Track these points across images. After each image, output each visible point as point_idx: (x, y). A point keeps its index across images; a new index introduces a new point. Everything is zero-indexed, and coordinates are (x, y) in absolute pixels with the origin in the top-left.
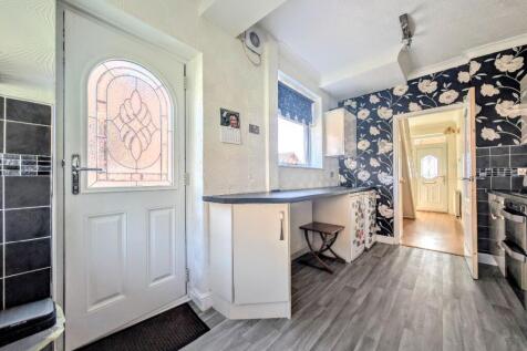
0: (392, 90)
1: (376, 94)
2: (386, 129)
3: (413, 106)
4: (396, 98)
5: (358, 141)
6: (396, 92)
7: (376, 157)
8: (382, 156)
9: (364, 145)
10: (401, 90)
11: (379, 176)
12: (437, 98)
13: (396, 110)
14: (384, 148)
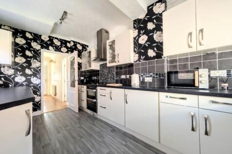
0: (41, 36)
1: (30, 33)
2: (37, 55)
3: (50, 48)
4: (42, 41)
5: (15, 57)
6: (43, 38)
7: (30, 69)
8: (34, 69)
9: (20, 60)
10: (45, 38)
11: (32, 80)
12: (60, 48)
13: (43, 47)
14: (35, 64)
